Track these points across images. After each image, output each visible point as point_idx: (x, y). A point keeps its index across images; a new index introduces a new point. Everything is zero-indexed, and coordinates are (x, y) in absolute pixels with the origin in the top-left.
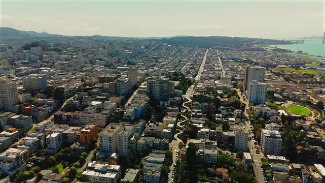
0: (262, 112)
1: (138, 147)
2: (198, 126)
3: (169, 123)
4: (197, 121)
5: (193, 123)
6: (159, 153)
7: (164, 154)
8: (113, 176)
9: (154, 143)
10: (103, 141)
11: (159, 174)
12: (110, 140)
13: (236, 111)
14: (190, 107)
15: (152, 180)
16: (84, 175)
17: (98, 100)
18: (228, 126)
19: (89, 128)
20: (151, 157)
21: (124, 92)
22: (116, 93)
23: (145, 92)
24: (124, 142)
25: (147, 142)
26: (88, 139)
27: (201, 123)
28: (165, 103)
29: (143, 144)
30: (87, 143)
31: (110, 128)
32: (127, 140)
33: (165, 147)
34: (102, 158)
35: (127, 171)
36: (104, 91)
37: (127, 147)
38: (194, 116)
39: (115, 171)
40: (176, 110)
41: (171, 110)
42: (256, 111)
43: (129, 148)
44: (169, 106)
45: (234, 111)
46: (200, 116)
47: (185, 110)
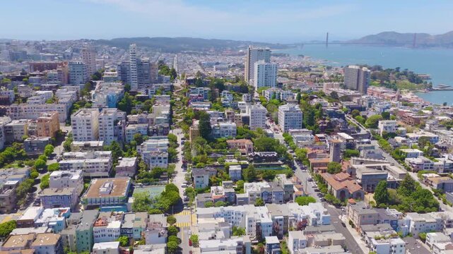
0: (275, 93)
1: (127, 136)
2: (203, 109)
3: (161, 110)
4: (199, 105)
5: (195, 107)
6: (159, 139)
7: (166, 138)
8: (107, 160)
9: (148, 129)
10: (78, 126)
11: (166, 155)
12: (87, 124)
13: (245, 95)
14: (185, 94)
15: (158, 163)
16: (62, 165)
17: (45, 89)
18: (238, 109)
19: (49, 116)
20: (150, 142)
21: (81, 80)
22: (69, 83)
23: (115, 80)
24: (107, 127)
25: (139, 128)
26: (51, 130)
27: (204, 107)
28: (149, 90)
29: (133, 131)
30: (48, 136)
31: (82, 113)
32: (112, 124)
33: (164, 132)
34: (81, 147)
35: (121, 159)
36: (50, 79)
37: (113, 134)
38: (194, 101)
39: (106, 156)
40: (167, 97)
41: (159, 98)
42: (269, 93)
43: (115, 136)
44: (155, 94)
45: (242, 95)
46: (202, 100)
47: (178, 99)
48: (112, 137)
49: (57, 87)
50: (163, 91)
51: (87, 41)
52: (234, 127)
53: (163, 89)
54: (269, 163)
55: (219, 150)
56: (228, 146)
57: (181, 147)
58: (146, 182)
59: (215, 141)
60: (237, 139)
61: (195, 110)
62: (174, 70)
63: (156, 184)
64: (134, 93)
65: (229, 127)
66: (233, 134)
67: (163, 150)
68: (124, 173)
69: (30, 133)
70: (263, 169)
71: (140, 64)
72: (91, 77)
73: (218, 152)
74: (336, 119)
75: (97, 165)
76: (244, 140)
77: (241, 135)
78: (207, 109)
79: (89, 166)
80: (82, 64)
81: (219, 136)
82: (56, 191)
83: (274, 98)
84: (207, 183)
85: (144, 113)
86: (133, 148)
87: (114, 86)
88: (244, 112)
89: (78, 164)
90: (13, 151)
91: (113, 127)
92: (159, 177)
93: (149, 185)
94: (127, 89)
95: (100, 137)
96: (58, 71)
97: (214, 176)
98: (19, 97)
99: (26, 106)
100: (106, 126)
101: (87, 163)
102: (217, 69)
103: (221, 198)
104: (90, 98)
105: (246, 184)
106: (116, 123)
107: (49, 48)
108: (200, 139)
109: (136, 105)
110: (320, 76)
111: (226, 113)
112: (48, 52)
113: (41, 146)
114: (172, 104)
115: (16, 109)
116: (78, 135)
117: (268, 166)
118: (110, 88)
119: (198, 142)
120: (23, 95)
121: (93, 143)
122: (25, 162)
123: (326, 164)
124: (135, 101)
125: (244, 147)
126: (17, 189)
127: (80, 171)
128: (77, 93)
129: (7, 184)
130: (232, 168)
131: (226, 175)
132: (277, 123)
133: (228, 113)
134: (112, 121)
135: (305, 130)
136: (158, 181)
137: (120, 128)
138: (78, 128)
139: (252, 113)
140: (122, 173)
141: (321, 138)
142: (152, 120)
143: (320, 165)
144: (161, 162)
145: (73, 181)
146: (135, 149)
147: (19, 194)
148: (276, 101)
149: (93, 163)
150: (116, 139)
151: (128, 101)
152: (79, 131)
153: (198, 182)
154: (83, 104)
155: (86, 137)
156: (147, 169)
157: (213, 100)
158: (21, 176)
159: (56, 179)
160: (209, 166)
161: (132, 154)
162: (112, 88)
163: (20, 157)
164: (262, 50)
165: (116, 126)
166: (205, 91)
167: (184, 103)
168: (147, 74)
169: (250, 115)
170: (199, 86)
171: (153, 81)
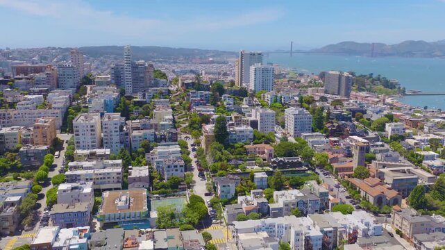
0: (276, 97)
1: (133, 143)
2: (209, 113)
3: (164, 115)
4: (203, 109)
5: (199, 111)
6: (168, 145)
7: (176, 145)
8: (119, 170)
9: (155, 135)
10: (80, 133)
11: (182, 163)
12: (91, 131)
13: (246, 98)
14: (183, 98)
15: (174, 172)
16: (67, 176)
17: (34, 93)
18: (243, 113)
19: (45, 122)
20: (159, 149)
21: (72, 84)
22: (58, 87)
23: (108, 84)
24: (113, 133)
25: (145, 135)
26: (49, 137)
27: (209, 110)
28: (146, 94)
29: (140, 137)
30: (46, 144)
31: (82, 118)
32: (118, 129)
33: (173, 139)
34: (85, 156)
35: (131, 169)
36: (37, 83)
37: (119, 141)
38: (197, 105)
39: (117, 165)
40: (166, 102)
41: (159, 102)
42: (269, 96)
43: (121, 143)
44: (153, 98)
45: (243, 99)
46: (205, 104)
47: (178, 103)
48: (119, 145)
49: (48, 91)
50: (162, 95)
52: (250, 132)
53: (161, 93)
54: (294, 169)
55: (238, 156)
56: (247, 152)
58: (163, 193)
59: (233, 147)
60: (255, 144)
61: (200, 115)
63: (174, 196)
64: (130, 98)
65: (246, 131)
66: (251, 139)
67: (177, 158)
68: (139, 183)
69: (25, 142)
70: (289, 176)
71: (135, 67)
72: (81, 81)
73: (237, 159)
74: (343, 122)
75: (108, 176)
76: (263, 145)
77: (259, 140)
78: (212, 113)
79: (99, 177)
81: (235, 141)
82: (67, 208)
83: (276, 101)
84: (233, 193)
85: (146, 118)
86: (141, 156)
87: (109, 90)
88: (250, 116)
89: (86, 175)
90: (6, 162)
91: (118, 133)
92: (177, 188)
93: (166, 196)
94: (122, 93)
95: (105, 145)
96: (47, 74)
97: (240, 185)
98: (6, 102)
99: (16, 112)
100: (111, 132)
101: (97, 174)
103: (254, 209)
104: (86, 103)
105: (275, 193)
106: (121, 128)
107: (15, 55)
108: (217, 144)
109: (134, 110)
110: (298, 82)
111: (233, 118)
112: (15, 59)
113: (39, 156)
114: (173, 109)
115: (4, 115)
116: (81, 142)
117: (293, 172)
118: (105, 92)
119: (215, 148)
120: (9, 100)
121: (99, 151)
122: (21, 174)
123: (350, 169)
124: (131, 105)
125: (264, 153)
126: (21, 207)
127: (91, 183)
128: (70, 97)
129: (8, 200)
130: (258, 175)
131: (252, 184)
132: (283, 127)
133: (235, 117)
134: (118, 126)
135: (318, 133)
136: (176, 192)
137: (127, 134)
138: (81, 135)
139: (261, 116)
140: (136, 184)
141: (335, 141)
142: (156, 125)
143: (343, 170)
144: (176, 170)
145: (85, 195)
146: (144, 157)
147: (23, 212)
148: (278, 104)
149: (104, 174)
150: (122, 146)
151: (126, 106)
152: (81, 138)
153: (223, 192)
154: (78, 110)
155: (90, 144)
156: (162, 179)
157: (214, 104)
158: (23, 191)
159: (65, 194)
160: (231, 174)
161: (140, 162)
162: (107, 92)
163: (14, 169)
164: (254, 54)
165: (122, 133)
166: (206, 95)
167: (184, 107)
168: (142, 77)
169: (258, 119)
170: (198, 90)
171: (148, 85)
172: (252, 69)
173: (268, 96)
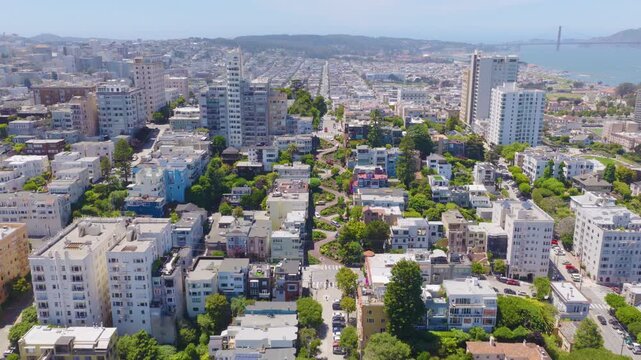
0: (552, 164)
1: (189, 299)
2: (388, 211)
3: (287, 209)
4: (378, 198)
5: (367, 203)
6: (272, 313)
7: (289, 312)
9: (247, 278)
10: (48, 283)
13: (479, 165)
14: (343, 161)
17: (34, 150)
18: (470, 207)
22: (95, 133)
23: (194, 126)
24: (133, 282)
27: (391, 204)
28: (265, 153)
29: (207, 285)
31: (75, 234)
32: (146, 272)
33: (289, 291)
34: (45, 351)
36: (57, 125)
37: (148, 300)
38: (366, 184)
40: (303, 172)
41: (286, 172)
42: (535, 162)
43: (154, 304)
44: (278, 161)
45: (473, 165)
46: (384, 184)
47: (328, 173)
48: (147, 309)
50: (293, 155)
51: (198, 40)
52: (489, 303)
53: (295, 151)
57: (332, 337)
59: (436, 346)
60: (500, 339)
61: (368, 213)
62: (321, 100)
64: (232, 159)
66: (488, 323)
71: (248, 92)
72: (150, 117)
76: (525, 348)
77: (512, 327)
78: (397, 210)
80: (123, 93)
81: (443, 325)
83: (549, 175)
85: (246, 218)
86: (203, 336)
87: (188, 143)
88: (488, 217)
91: (148, 281)
94: (217, 148)
96: (74, 107)
100: (127, 278)
102: (404, 96)
104: (127, 175)
106: (157, 268)
108: (391, 343)
109: (233, 189)
110: (577, 102)
111: (446, 227)
114: (314, 190)
116: (52, 306)
118: (177, 150)
121: (85, 337)
124: (232, 176)
132: (569, 247)
137: (170, 283)
138: (49, 287)
139: (516, 230)
148: (553, 182)
150: (157, 313)
151: (215, 179)
152: (51, 296)
155: (74, 311)
157: (408, 182)
162: (182, 149)
164: (502, 60)
165: (157, 279)
166: (389, 156)
167: (340, 185)
168: (262, 114)
169: (509, 232)
170: (376, 144)
171: (275, 128)
172: (497, 94)
173: (531, 161)
